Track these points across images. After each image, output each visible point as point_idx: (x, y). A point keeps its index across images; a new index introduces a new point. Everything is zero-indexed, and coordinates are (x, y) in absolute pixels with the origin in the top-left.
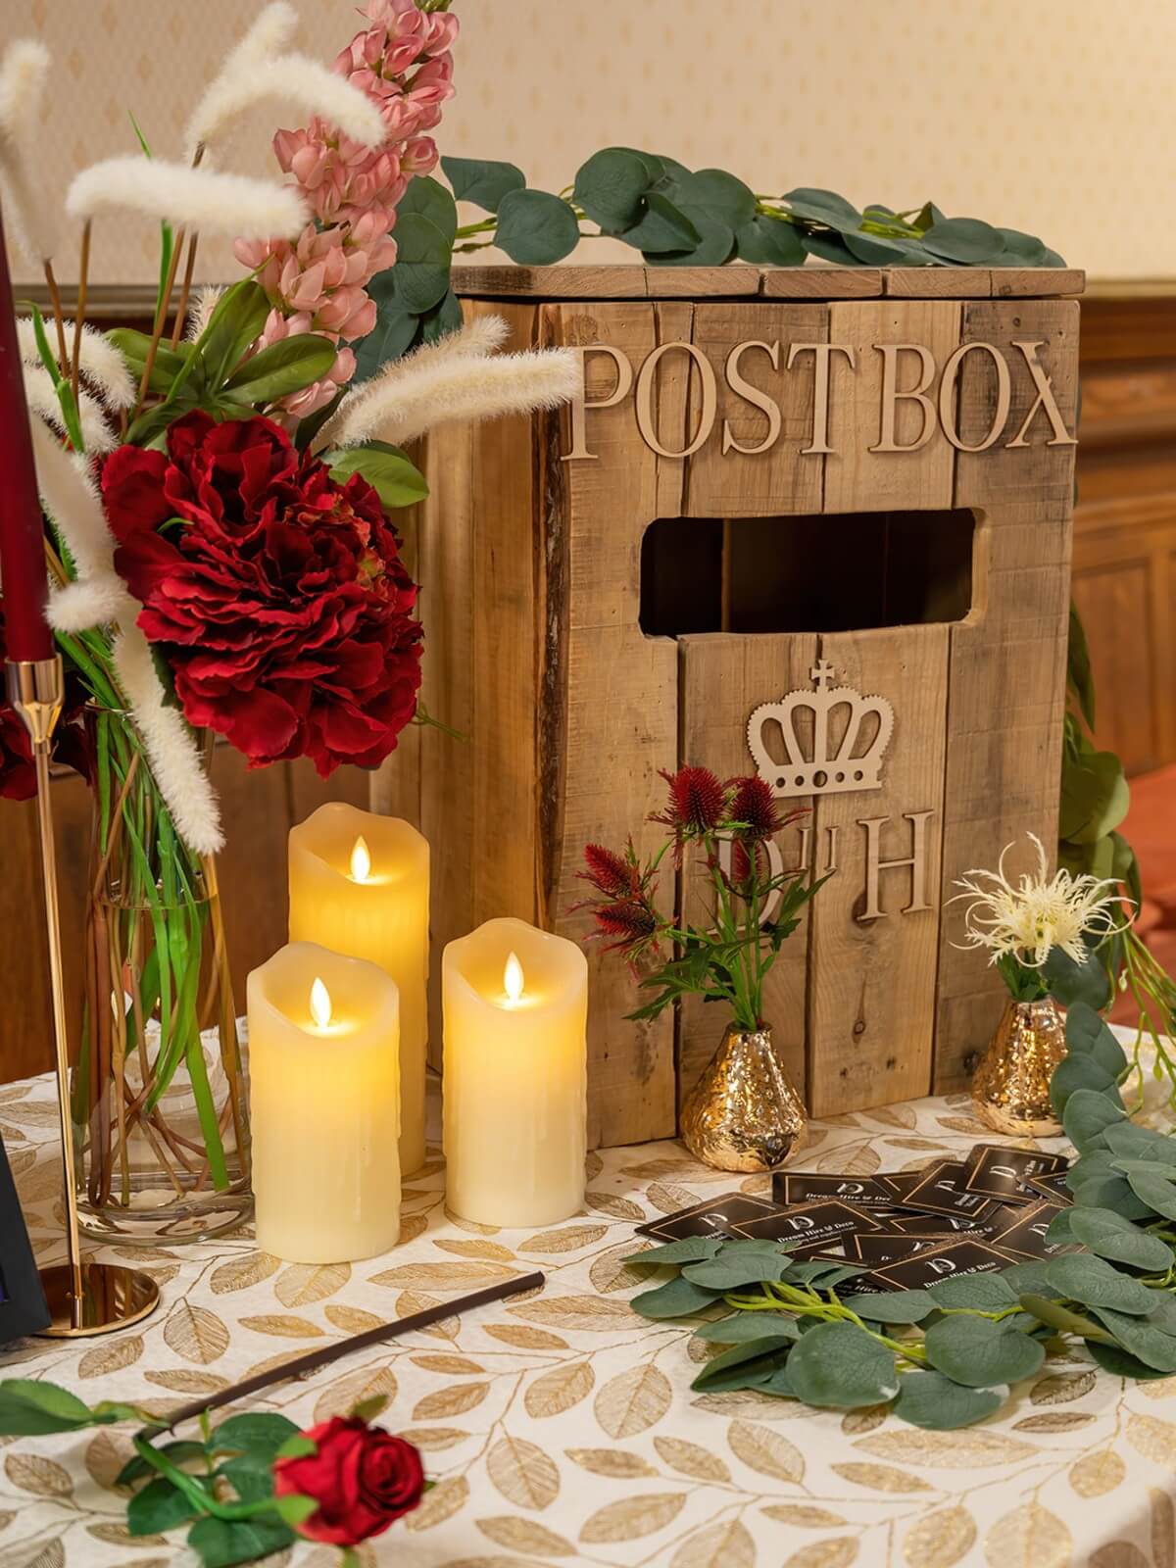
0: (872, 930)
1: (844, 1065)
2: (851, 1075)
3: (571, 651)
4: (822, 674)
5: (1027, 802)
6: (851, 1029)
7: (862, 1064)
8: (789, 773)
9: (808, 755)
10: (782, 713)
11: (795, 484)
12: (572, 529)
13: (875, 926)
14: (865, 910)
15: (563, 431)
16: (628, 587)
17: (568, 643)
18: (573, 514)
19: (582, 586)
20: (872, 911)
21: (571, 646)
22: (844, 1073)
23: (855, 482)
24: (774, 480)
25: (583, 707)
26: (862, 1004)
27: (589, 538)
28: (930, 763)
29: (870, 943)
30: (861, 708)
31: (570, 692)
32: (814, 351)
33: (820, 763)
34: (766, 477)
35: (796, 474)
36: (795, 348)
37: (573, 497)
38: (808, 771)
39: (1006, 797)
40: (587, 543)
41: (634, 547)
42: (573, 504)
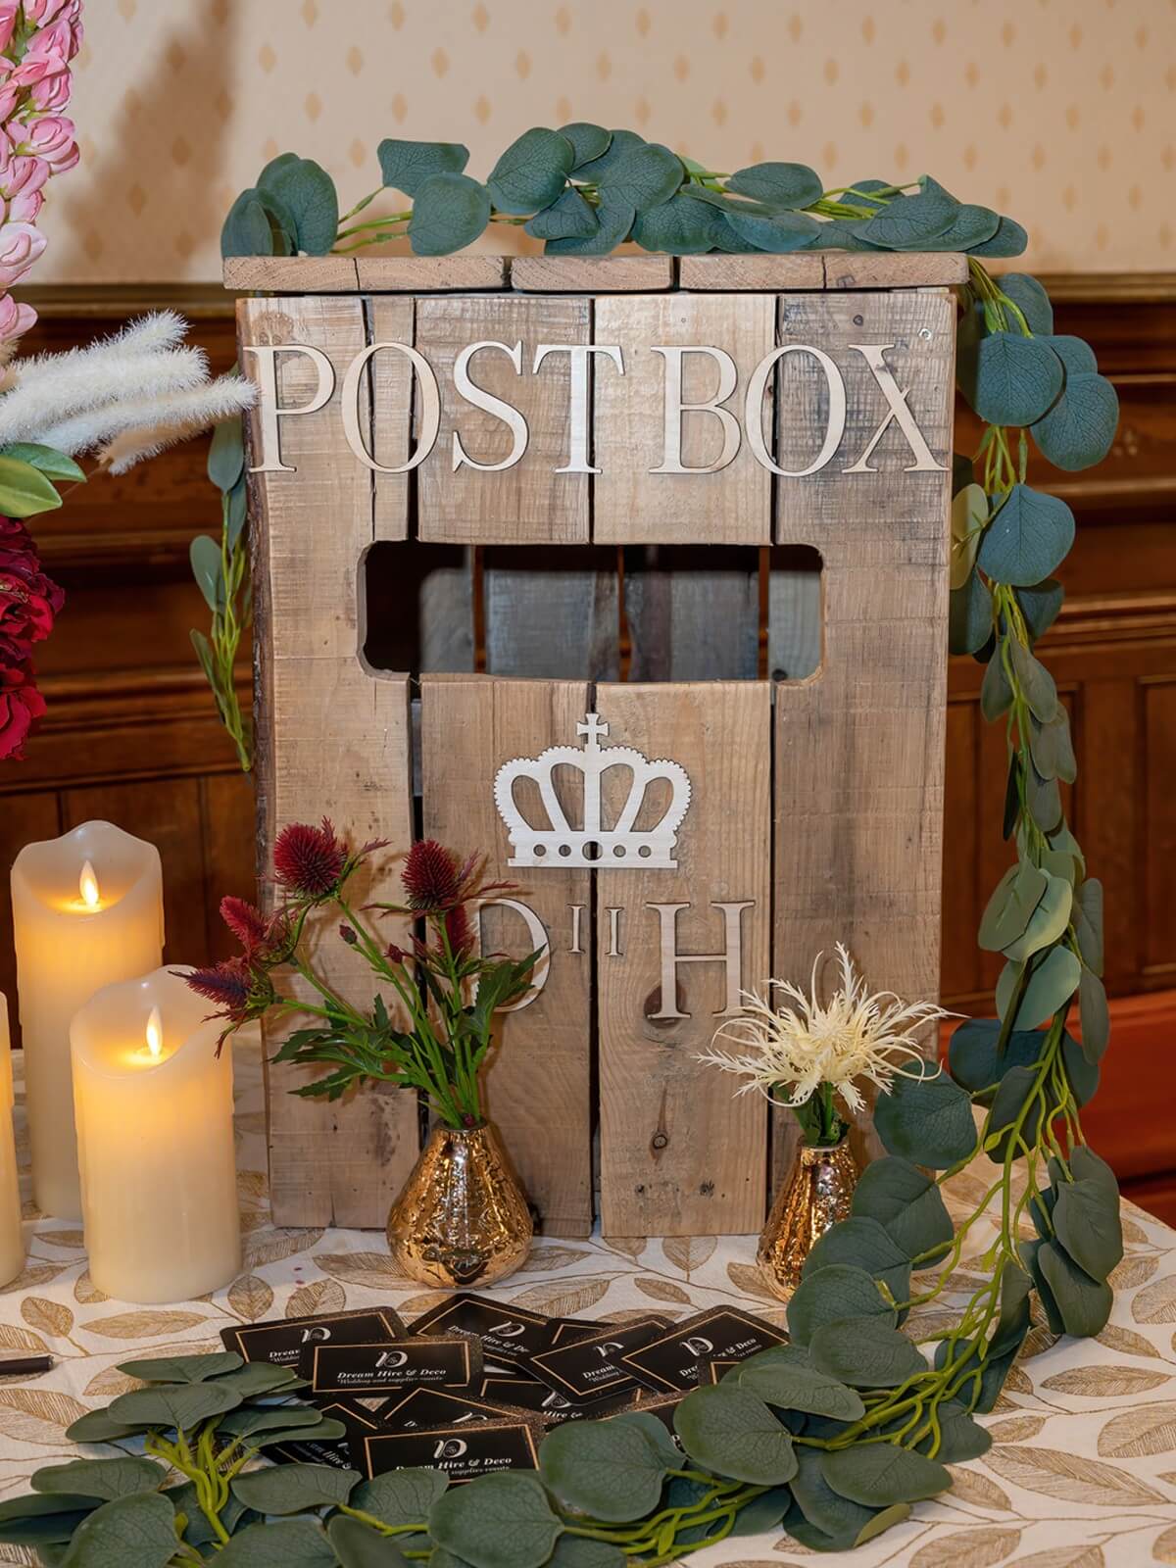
0: (674, 1032)
1: (641, 1182)
2: (649, 1193)
3: (276, 682)
4: (592, 729)
5: (891, 905)
6: (648, 1142)
7: (666, 1184)
8: (551, 840)
9: (574, 822)
10: (539, 770)
11: (552, 508)
12: (271, 548)
13: (678, 1027)
14: (658, 1008)
15: (256, 440)
16: (342, 616)
17: (272, 673)
18: (272, 532)
19: (284, 613)
20: (668, 1009)
21: (276, 677)
22: (641, 1190)
23: (634, 509)
24: (525, 502)
25: (294, 745)
26: (662, 1116)
27: (293, 560)
28: (749, 845)
29: (672, 1046)
30: (645, 773)
31: (277, 728)
32: (569, 353)
33: (591, 832)
34: (513, 498)
35: (553, 497)
36: (542, 350)
37: (270, 513)
38: (577, 841)
39: (858, 894)
40: (291, 564)
41: (347, 572)
42: (271, 521)
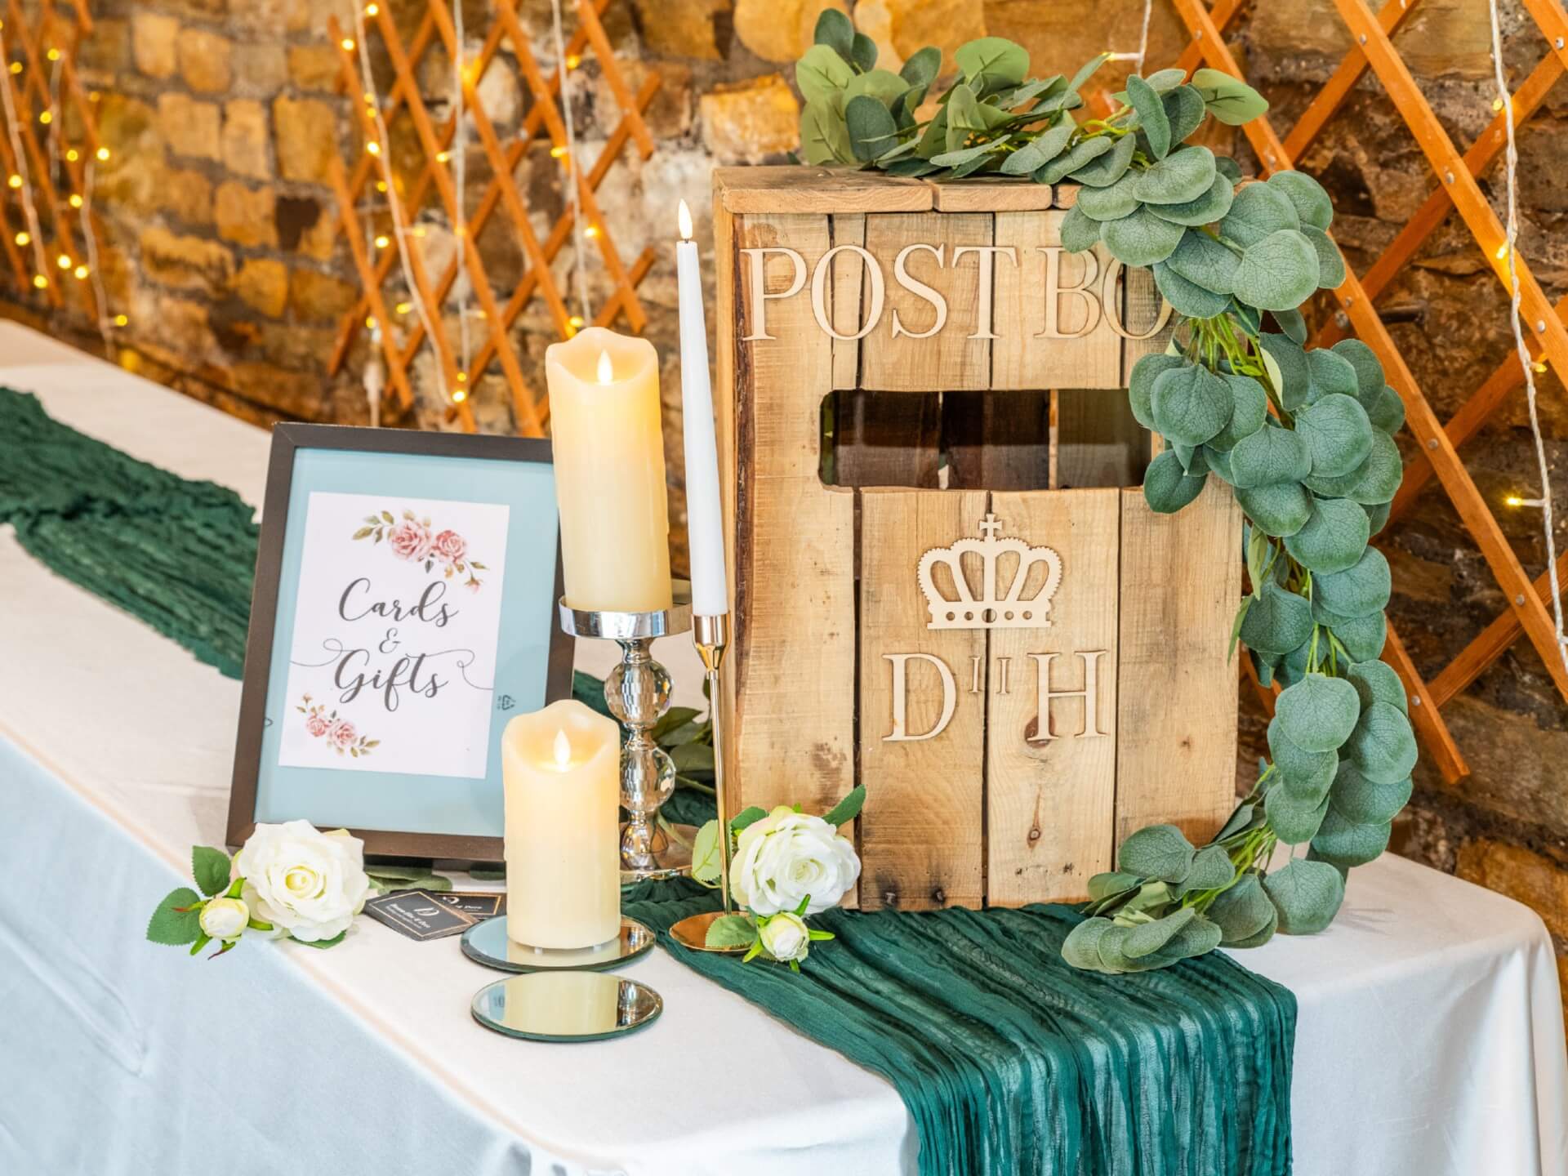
0: (1045, 751)
1: (1020, 866)
2: (1025, 874)
3: (756, 495)
4: (990, 526)
5: (1204, 650)
6: (1025, 836)
7: (1038, 866)
8: (959, 609)
9: (975, 596)
10: (951, 558)
11: (963, 364)
12: (756, 396)
13: (1048, 747)
14: (1035, 733)
15: (746, 315)
16: (807, 446)
17: (753, 489)
18: (756, 384)
19: (765, 443)
20: (1043, 733)
21: (756, 491)
22: (1020, 872)
23: (1022, 365)
24: (943, 359)
25: (768, 543)
26: (1036, 814)
27: (771, 404)
28: (1102, 609)
29: (1044, 761)
30: (1028, 557)
31: (756, 530)
32: (978, 252)
33: (989, 602)
34: (935, 358)
35: (964, 356)
36: (959, 251)
37: (756, 370)
38: (978, 609)
39: (1181, 642)
40: (769, 408)
41: (812, 413)
42: (756, 376)
